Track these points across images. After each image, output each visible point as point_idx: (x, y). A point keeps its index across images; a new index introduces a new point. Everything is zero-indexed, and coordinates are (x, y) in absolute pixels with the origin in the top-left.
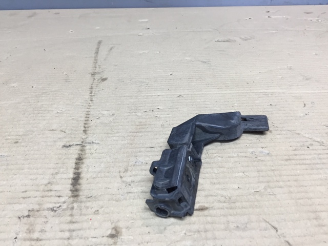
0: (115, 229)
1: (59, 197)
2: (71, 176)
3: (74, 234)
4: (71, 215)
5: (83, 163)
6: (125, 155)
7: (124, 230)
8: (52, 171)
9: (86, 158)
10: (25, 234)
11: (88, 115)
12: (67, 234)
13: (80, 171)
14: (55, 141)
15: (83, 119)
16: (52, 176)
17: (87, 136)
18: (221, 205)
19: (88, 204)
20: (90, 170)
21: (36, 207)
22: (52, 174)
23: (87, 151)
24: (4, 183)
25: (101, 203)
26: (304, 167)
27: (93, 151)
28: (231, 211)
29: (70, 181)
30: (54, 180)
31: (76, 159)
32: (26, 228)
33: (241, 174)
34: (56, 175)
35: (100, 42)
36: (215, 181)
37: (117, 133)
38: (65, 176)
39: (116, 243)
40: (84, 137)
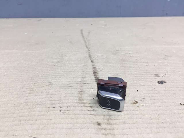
1: (91, 86)
2: (94, 79)
5: (98, 74)
6: (122, 71)
8: (81, 76)
9: (98, 72)
10: (78, 101)
11: (90, 56)
13: (97, 77)
15: (88, 57)
16: (82, 78)
17: (94, 63)
22: (82, 77)
23: (98, 69)
24: (55, 81)
27: (101, 69)
29: (95, 81)
30: (84, 80)
31: (93, 72)
32: (77, 99)
34: (85, 78)
35: (82, 30)
37: (111, 62)
38: (90, 78)
39: (138, 107)
40: (93, 64)
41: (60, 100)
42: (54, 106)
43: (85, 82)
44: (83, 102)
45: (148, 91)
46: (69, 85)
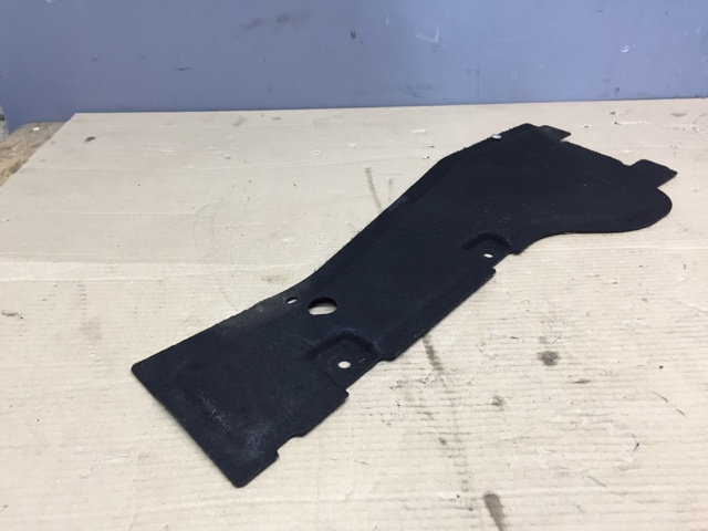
0: (496, 397)
1: (422, 369)
6: (475, 327)
7: (506, 400)
10: (407, 402)
12: (448, 402)
18: (603, 378)
19: (457, 376)
20: (441, 343)
25: (471, 375)
28: (616, 384)
29: (426, 355)
32: (403, 397)
33: (619, 348)
35: (368, 171)
38: (417, 349)
39: (502, 410)
43: (409, 360)
44: (413, 403)
46: (382, 367)
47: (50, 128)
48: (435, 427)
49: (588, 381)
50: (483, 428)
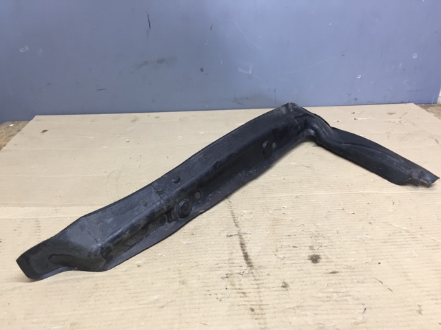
0: (284, 283)
1: (241, 266)
2: (242, 254)
3: (260, 286)
4: (254, 276)
5: (245, 247)
6: (272, 241)
7: (290, 284)
8: (228, 252)
9: (246, 243)
10: (231, 287)
11: (232, 213)
12: (256, 286)
13: (246, 251)
14: (219, 233)
15: (231, 216)
16: (229, 255)
17: (240, 228)
18: (346, 270)
19: (261, 270)
20: (252, 251)
21: (230, 273)
23: (245, 239)
24: (201, 260)
25: (269, 270)
26: (396, 246)
27: (248, 239)
28: (353, 274)
29: (243, 258)
30: (232, 257)
31: (240, 244)
32: (229, 283)
33: (355, 252)
34: (232, 254)
36: (339, 256)
37: (260, 226)
38: (238, 254)
40: (238, 229)
41: (214, 286)
42: (209, 293)
43: (233, 261)
44: (235, 287)
45: (298, 271)
46: (217, 266)
47: (20, 124)
48: (248, 301)
49: (337, 272)
50: (276, 301)
